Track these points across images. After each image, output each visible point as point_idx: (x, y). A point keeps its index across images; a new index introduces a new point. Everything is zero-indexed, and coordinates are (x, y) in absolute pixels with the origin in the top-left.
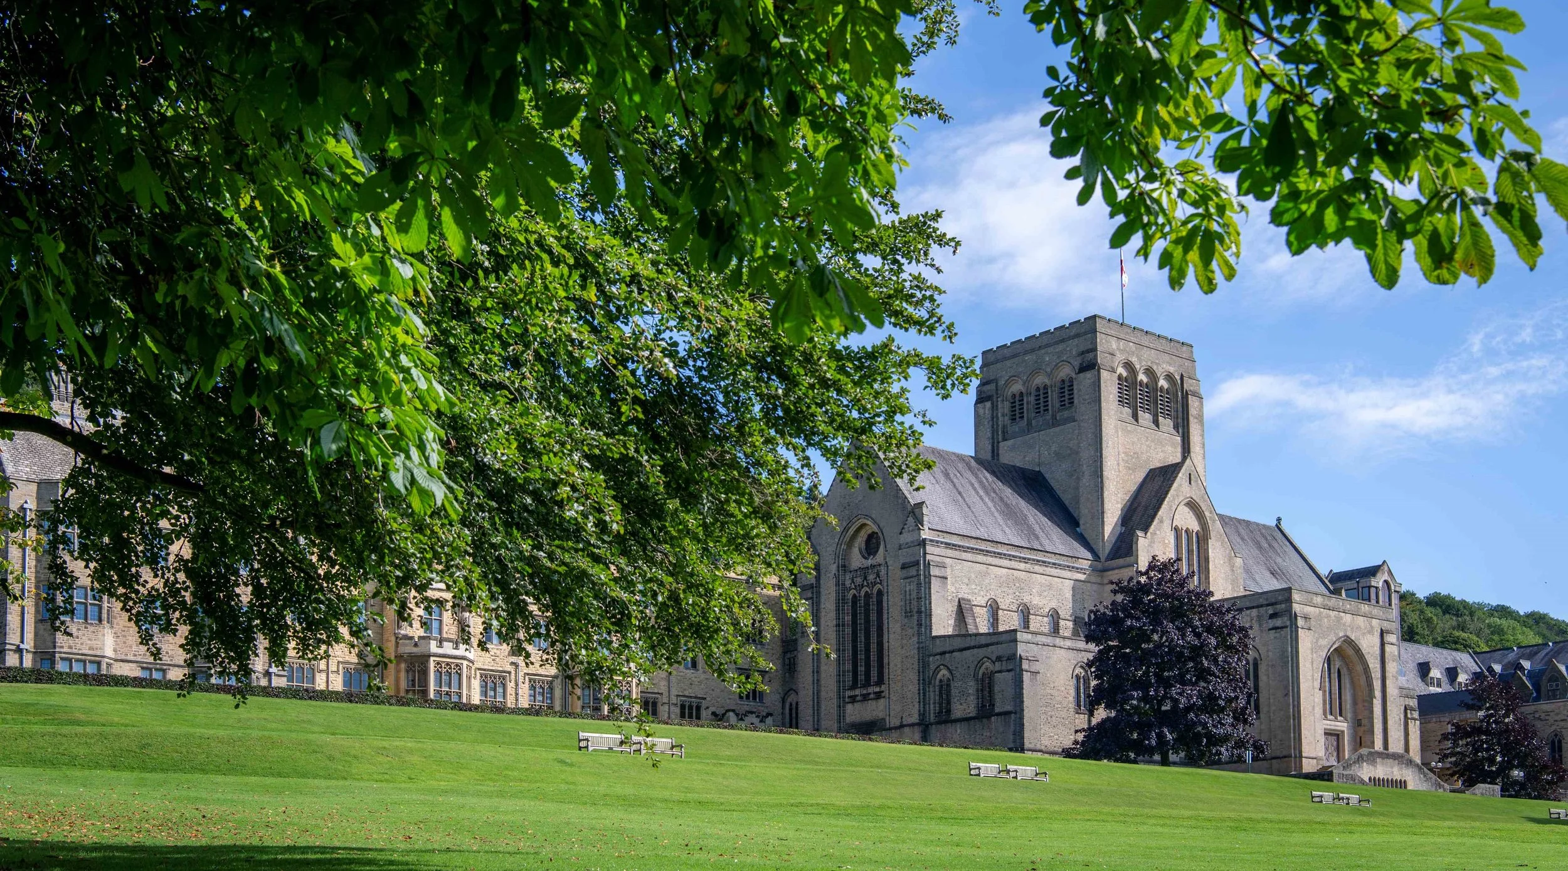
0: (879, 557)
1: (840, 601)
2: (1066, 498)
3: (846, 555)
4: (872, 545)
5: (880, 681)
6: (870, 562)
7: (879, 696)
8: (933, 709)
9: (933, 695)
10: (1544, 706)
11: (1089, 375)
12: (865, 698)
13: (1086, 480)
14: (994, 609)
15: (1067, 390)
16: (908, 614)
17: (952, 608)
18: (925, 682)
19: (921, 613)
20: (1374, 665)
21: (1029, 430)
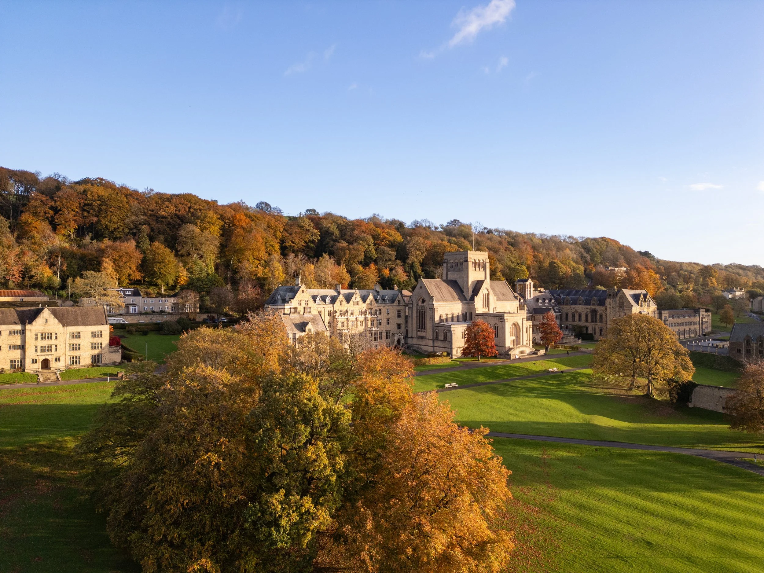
0: (425, 304)
1: (417, 312)
2: (461, 287)
3: (418, 303)
4: (423, 301)
5: (425, 329)
6: (423, 305)
7: (424, 332)
8: (435, 337)
9: (435, 334)
10: (565, 306)
11: (466, 263)
12: (422, 331)
13: (465, 284)
14: (447, 315)
15: (462, 264)
16: (430, 318)
17: (439, 316)
18: (433, 332)
19: (433, 318)
20: (521, 326)
21: (454, 270)
